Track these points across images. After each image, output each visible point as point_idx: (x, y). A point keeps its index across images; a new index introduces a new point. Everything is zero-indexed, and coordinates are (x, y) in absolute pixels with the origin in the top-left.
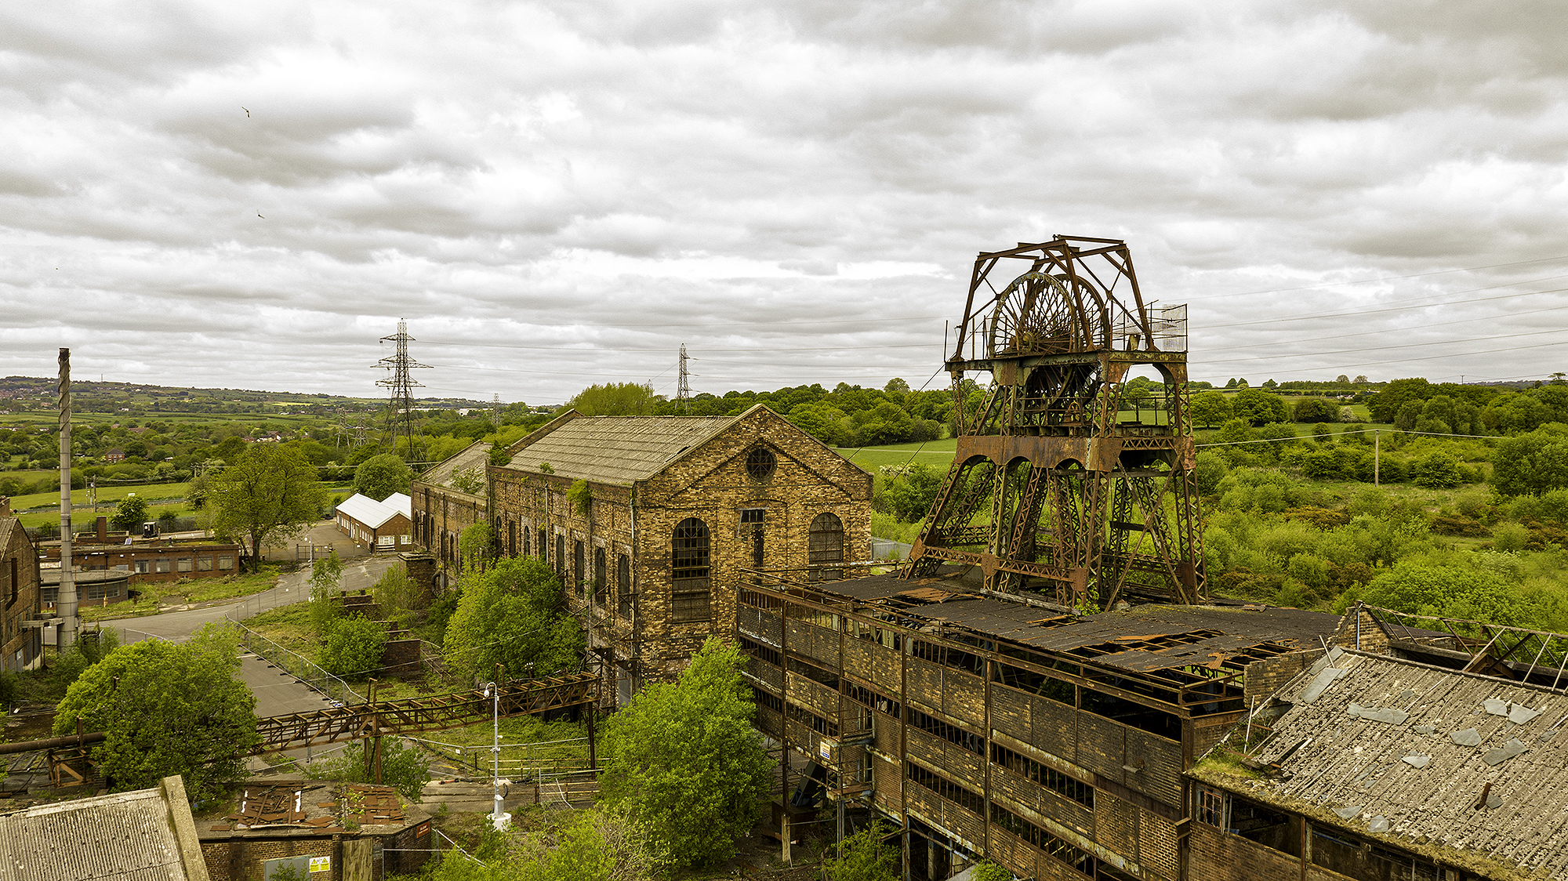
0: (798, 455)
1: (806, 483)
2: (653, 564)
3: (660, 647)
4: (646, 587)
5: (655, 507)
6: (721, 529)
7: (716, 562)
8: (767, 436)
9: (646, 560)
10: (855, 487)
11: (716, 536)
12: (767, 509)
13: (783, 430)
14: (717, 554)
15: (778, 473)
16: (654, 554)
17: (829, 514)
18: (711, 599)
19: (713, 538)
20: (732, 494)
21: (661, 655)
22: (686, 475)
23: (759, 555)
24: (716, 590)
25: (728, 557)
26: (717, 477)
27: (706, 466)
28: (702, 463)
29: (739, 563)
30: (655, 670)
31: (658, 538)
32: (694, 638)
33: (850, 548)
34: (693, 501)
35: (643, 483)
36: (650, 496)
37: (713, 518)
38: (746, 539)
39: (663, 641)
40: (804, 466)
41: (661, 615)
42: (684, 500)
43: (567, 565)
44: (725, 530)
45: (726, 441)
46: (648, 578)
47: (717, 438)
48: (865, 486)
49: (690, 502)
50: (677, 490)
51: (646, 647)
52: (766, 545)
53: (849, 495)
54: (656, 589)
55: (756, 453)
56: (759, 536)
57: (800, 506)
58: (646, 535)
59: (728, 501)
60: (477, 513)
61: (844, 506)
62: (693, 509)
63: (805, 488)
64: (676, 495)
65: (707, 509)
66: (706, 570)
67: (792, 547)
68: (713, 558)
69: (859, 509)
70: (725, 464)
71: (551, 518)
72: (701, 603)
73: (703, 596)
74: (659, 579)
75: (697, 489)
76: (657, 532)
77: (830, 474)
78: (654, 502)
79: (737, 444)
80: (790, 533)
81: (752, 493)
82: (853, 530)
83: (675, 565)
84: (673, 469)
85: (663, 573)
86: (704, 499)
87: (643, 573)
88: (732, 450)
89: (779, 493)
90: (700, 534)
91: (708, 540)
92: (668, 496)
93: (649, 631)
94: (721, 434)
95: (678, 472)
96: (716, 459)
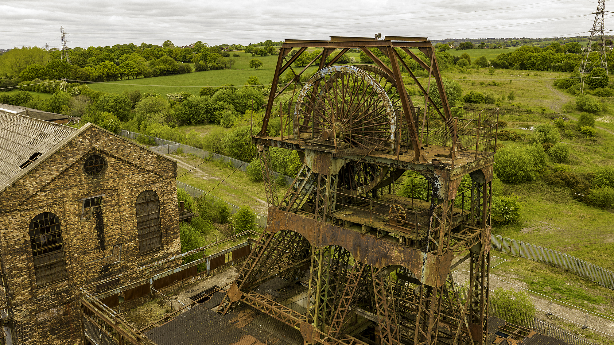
0: (123, 155)
1: (131, 173)
2: (14, 252)
3: (29, 307)
4: (11, 269)
5: (10, 211)
6: (69, 216)
7: (67, 239)
8: (98, 146)
9: (8, 251)
10: (165, 171)
11: (65, 221)
12: (103, 196)
13: (110, 140)
14: (67, 233)
15: (109, 170)
16: (14, 245)
17: (148, 191)
18: (67, 264)
19: (63, 223)
20: (75, 191)
21: (31, 312)
22: (34, 183)
23: (100, 228)
24: (70, 258)
25: (76, 235)
26: (61, 180)
27: (51, 174)
28: (47, 172)
29: (86, 236)
30: (28, 323)
31: (16, 233)
32: (57, 294)
33: (164, 210)
34: (43, 201)
36: (5, 204)
37: (62, 210)
38: (89, 219)
39: (32, 302)
40: (128, 162)
41: (27, 286)
42: (35, 202)
44: (72, 217)
45: (65, 154)
46: (12, 263)
47: (57, 153)
48: (172, 169)
49: (40, 202)
50: (28, 196)
51: (17, 310)
52: (105, 220)
53: (161, 177)
54: (21, 269)
55: (91, 158)
56: (99, 216)
57: (127, 190)
58: (5, 233)
59: (72, 196)
61: (158, 184)
62: (44, 206)
63: (130, 177)
64: (27, 199)
65: (56, 204)
66: (60, 247)
67: (124, 217)
68: (65, 237)
69: (168, 184)
70: (66, 170)
72: (60, 269)
73: (60, 264)
74: (21, 261)
75: (46, 191)
76: (15, 229)
77: (147, 165)
78: (8, 208)
79: (75, 154)
80: (122, 209)
81: (90, 187)
82: (166, 198)
83: (33, 247)
84: (22, 181)
85: (25, 257)
86: (52, 198)
87: (7, 260)
88: (71, 159)
89: (111, 183)
90: (52, 222)
91: (59, 226)
92: (21, 201)
93: (19, 298)
94: (61, 149)
95: (27, 182)
96: (59, 168)
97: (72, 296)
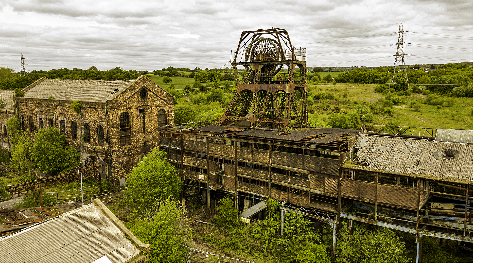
0: (154, 91)
1: (156, 100)
2: (115, 127)
3: (117, 154)
4: (113, 135)
5: (115, 109)
6: (134, 115)
7: (132, 126)
8: (146, 85)
9: (112, 126)
10: (169, 101)
11: (132, 117)
12: (146, 108)
13: (150, 83)
14: (133, 123)
15: (149, 97)
16: (115, 124)
17: (162, 109)
18: (131, 137)
19: (131, 118)
20: (136, 104)
21: (118, 156)
22: (123, 98)
23: (144, 123)
24: (133, 134)
25: (136, 124)
26: (132, 99)
27: (129, 95)
28: (128, 94)
29: (139, 125)
30: (116, 161)
31: (115, 119)
32: (127, 150)
33: (168, 119)
34: (125, 106)
35: (111, 101)
36: (113, 105)
37: (131, 112)
38: (140, 118)
39: (118, 152)
40: (156, 95)
41: (117, 144)
42: (122, 106)
43: (67, 130)
44: (135, 115)
45: (134, 87)
46: (113, 132)
47: (132, 86)
48: (172, 100)
49: (124, 107)
50: (121, 103)
51: (113, 154)
52: (146, 120)
53: (168, 103)
54: (116, 135)
55: (142, 91)
56: (144, 117)
57: (155, 107)
58: (112, 118)
59: (135, 106)
60: (8, 115)
61: (166, 107)
62: (125, 109)
63: (156, 101)
64: (120, 105)
65: (129, 109)
66: (129, 128)
67: (153, 120)
68: (131, 124)
69: (171, 107)
70: (134, 94)
71: (57, 115)
72: (128, 139)
73: (129, 137)
74: (116, 132)
75: (126, 102)
76: (115, 117)
77: (163, 97)
78: (114, 107)
79: (138, 88)
80: (153, 116)
81: (142, 103)
82: (169, 114)
83: (120, 127)
84: (119, 96)
85: (117, 130)
86: (128, 106)
87: (112, 130)
88: (136, 90)
89: (149, 103)
90: (127, 117)
91: (130, 119)
92: (118, 105)
93: (114, 149)
94: (133, 85)
95: (121, 97)
96: (132, 93)
97: (132, 153)
